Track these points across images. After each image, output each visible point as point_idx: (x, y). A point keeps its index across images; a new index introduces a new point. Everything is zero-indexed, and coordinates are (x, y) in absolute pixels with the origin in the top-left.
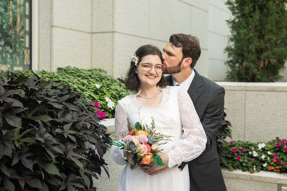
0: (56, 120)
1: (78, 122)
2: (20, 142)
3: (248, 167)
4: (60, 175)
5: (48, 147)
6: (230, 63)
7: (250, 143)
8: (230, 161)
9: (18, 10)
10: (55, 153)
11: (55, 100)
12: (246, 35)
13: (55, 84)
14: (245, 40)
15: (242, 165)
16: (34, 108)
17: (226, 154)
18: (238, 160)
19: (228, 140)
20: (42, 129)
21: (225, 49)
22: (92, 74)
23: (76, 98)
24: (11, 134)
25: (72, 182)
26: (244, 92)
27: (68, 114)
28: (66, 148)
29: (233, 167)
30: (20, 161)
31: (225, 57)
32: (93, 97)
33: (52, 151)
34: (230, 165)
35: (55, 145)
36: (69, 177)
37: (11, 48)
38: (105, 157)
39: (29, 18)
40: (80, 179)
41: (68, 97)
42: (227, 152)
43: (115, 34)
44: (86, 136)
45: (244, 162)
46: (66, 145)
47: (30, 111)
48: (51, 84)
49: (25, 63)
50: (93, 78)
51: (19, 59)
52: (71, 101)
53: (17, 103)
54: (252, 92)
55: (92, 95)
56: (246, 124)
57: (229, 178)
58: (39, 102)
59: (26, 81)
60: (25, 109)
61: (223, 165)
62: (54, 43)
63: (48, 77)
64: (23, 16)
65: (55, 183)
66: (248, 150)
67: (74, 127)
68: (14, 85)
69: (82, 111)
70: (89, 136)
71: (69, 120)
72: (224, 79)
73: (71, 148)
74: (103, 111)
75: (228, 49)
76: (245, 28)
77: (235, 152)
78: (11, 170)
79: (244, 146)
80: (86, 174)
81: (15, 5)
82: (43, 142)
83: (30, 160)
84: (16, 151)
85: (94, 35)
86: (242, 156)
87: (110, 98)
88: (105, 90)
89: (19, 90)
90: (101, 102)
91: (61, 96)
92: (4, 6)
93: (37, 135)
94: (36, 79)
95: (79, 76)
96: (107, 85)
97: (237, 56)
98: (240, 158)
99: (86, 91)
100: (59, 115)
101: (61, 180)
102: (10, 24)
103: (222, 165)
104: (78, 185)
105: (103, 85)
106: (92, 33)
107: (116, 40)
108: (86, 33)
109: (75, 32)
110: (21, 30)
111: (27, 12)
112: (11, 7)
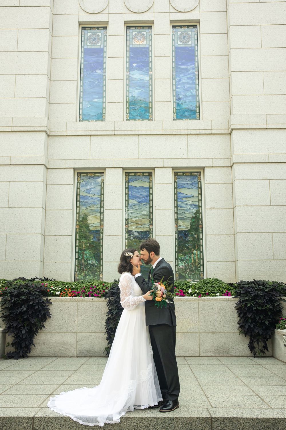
9: (197, 257)
37: (193, 272)
43: (238, 261)
51: (198, 276)
64: (199, 259)
81: (195, 255)
92: (189, 256)
102: (192, 263)
106: (235, 261)
107: (239, 264)
108: (231, 262)
109: (222, 262)
110: (198, 265)
111: (202, 257)
112: (193, 256)
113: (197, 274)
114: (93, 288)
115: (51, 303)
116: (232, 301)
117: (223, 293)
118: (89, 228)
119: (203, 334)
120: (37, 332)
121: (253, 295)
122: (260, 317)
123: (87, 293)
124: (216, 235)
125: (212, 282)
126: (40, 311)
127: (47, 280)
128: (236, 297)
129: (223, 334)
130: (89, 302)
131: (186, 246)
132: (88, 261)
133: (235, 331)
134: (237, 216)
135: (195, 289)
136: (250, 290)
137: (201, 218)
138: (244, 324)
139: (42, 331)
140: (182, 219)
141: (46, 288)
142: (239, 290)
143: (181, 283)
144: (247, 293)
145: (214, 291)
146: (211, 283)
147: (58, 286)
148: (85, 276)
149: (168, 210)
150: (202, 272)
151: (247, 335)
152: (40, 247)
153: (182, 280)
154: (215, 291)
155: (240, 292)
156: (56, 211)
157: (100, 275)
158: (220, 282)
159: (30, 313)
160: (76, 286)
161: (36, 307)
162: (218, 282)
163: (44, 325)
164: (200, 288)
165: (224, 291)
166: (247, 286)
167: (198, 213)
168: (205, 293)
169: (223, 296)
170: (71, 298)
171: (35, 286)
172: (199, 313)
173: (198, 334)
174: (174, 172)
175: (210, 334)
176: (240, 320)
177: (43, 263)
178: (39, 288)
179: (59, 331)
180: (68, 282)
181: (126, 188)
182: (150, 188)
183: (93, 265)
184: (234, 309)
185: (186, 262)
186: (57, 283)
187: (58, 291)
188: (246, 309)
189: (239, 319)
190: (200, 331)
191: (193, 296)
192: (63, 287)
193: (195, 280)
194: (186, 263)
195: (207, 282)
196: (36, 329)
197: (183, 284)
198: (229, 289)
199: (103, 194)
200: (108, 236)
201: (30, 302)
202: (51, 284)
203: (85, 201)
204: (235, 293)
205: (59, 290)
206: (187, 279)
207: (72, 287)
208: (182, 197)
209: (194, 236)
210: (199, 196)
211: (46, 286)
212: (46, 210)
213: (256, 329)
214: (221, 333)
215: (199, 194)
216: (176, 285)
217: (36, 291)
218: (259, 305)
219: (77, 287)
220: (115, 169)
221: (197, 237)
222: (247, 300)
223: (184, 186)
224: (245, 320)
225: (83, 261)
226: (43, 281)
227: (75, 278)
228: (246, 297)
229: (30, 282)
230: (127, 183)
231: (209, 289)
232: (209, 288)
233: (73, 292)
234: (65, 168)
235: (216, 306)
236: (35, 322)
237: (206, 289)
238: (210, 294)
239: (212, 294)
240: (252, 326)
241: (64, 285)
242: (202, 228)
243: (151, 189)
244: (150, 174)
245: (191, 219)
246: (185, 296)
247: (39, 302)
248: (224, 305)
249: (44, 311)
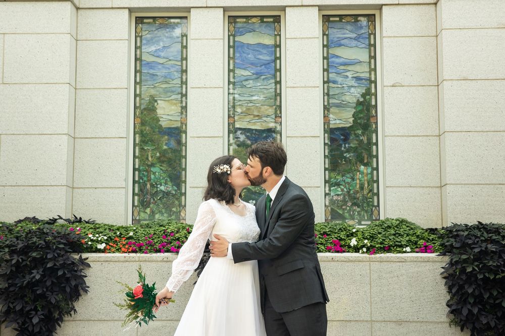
9: (365, 178)
37: (358, 207)
39: (377, 182)
43: (447, 186)
49: (374, 218)
51: (368, 215)
62: (387, 200)
64: (371, 181)
81: (362, 175)
92: (350, 177)
102: (357, 189)
106: (441, 187)
107: (448, 191)
108: (432, 187)
109: (415, 188)
110: (369, 193)
111: (375, 179)
112: (358, 177)
113: (366, 211)
114: (169, 236)
115: (89, 266)
116: (436, 261)
117: (417, 247)
118: (160, 123)
119: (378, 325)
120: (62, 321)
121: (477, 250)
122: (491, 294)
123: (157, 246)
124: (403, 136)
125: (396, 226)
126: (68, 280)
127: (80, 221)
128: (444, 254)
129: (419, 324)
130: (161, 263)
131: (345, 158)
132: (159, 186)
133: (442, 320)
134: (445, 100)
135: (363, 238)
136: (470, 242)
137: (373, 103)
138: (459, 307)
139: (71, 319)
140: (338, 106)
141: (78, 237)
142: (448, 241)
143: (335, 227)
144: (464, 247)
145: (400, 242)
146: (394, 228)
147: (101, 232)
148: (153, 213)
149: (310, 88)
150: (376, 207)
151: (465, 328)
152: (66, 160)
153: (338, 222)
154: (403, 243)
155: (451, 245)
156: (95, 90)
157: (180, 212)
158: (411, 227)
159: (49, 283)
160: (137, 232)
161: (60, 273)
162: (407, 227)
163: (74, 307)
164: (372, 238)
165: (419, 243)
166: (466, 233)
167: (369, 95)
168: (382, 246)
169: (417, 252)
170: (126, 255)
171: (57, 233)
172: (370, 284)
173: (369, 326)
174: (323, 16)
175: (393, 325)
176: (452, 298)
177: (71, 190)
178: (65, 236)
179: (103, 317)
180: (120, 225)
181: (229, 47)
182: (278, 46)
183: (167, 194)
184: (439, 277)
185: (345, 187)
186: (99, 228)
187: (101, 242)
188: (464, 277)
189: (449, 298)
190: (374, 319)
191: (359, 252)
192: (111, 234)
193: (363, 223)
194: (345, 189)
195: (386, 226)
196: (59, 314)
197: (340, 229)
198: (429, 239)
199: (186, 59)
200: (196, 138)
201: (48, 263)
202: (88, 230)
203: (151, 71)
204: (440, 247)
205: (103, 240)
206: (347, 221)
207: (128, 234)
208: (337, 64)
209: (361, 138)
210: (370, 62)
211: (79, 233)
212: (76, 89)
213: (483, 317)
214: (414, 324)
215: (370, 57)
216: (327, 231)
217: (60, 243)
218: (490, 270)
219: (137, 234)
220: (208, 9)
221: (366, 141)
222: (465, 261)
223: (343, 42)
224: (461, 298)
225: (148, 186)
226: (73, 223)
227: (134, 218)
228: (464, 254)
229: (47, 226)
230: (231, 38)
231: (390, 240)
232: (390, 237)
233: (130, 244)
234: (112, 8)
235: (404, 272)
236: (57, 302)
237: (384, 238)
238: (392, 248)
239: (397, 248)
240: (475, 311)
241: (113, 230)
242: (376, 123)
243: (278, 49)
244: (277, 19)
245: (354, 105)
246: (344, 252)
247: (64, 263)
248: (420, 269)
249: (75, 280)
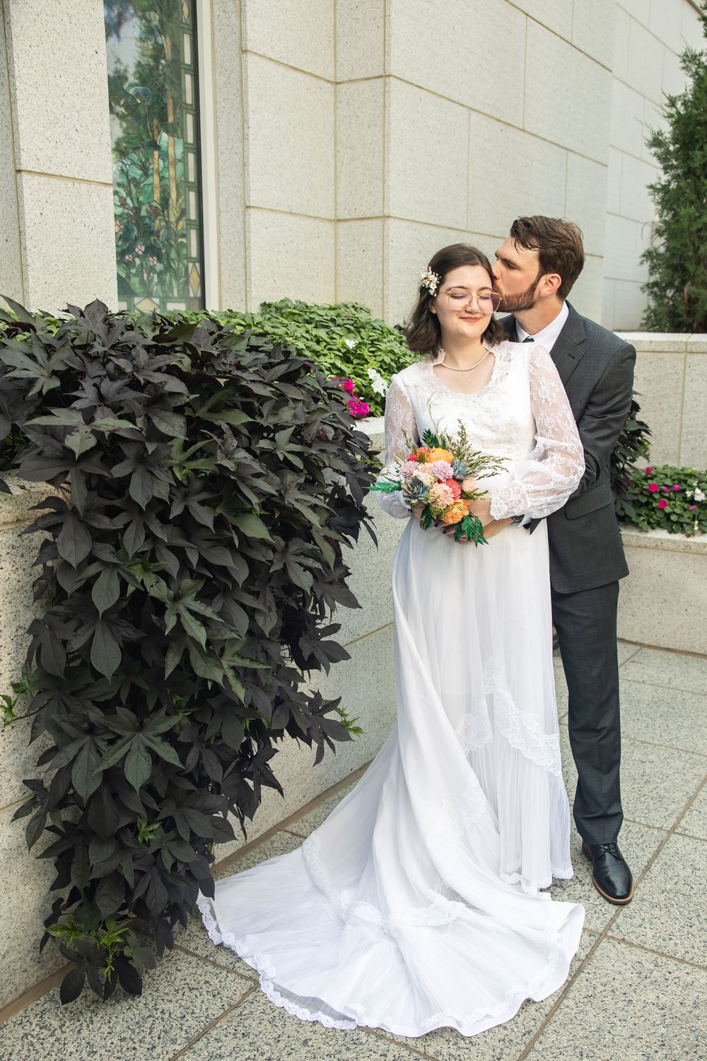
0: (259, 420)
1: (307, 425)
2: (185, 468)
3: (681, 525)
4: (270, 539)
5: (243, 480)
6: (652, 288)
7: (689, 471)
8: (644, 511)
9: (172, 172)
10: (260, 493)
11: (256, 378)
12: (693, 219)
13: (255, 341)
14: (691, 233)
15: (668, 519)
16: (212, 394)
17: (635, 495)
18: (662, 509)
19: (641, 464)
20: (230, 441)
21: (644, 256)
22: (338, 315)
23: (303, 372)
24: (165, 452)
25: (297, 555)
26: (682, 356)
27: (286, 408)
28: (282, 483)
29: (649, 523)
30: (186, 508)
31: (643, 274)
32: (340, 369)
33: (253, 489)
34: (642, 518)
35: (258, 475)
36: (290, 543)
37: (160, 260)
38: (366, 501)
39: (196, 189)
40: (313, 549)
41: (282, 369)
42: (637, 491)
43: (390, 221)
44: (323, 457)
45: (674, 513)
46: (282, 477)
47: (202, 400)
48: (246, 341)
49: (192, 295)
50: (339, 325)
51: (178, 285)
52: (290, 378)
53: (175, 385)
54: (700, 357)
55: (339, 363)
56: (684, 430)
57: (640, 547)
58: (222, 381)
59: (192, 334)
60: (192, 397)
61: (626, 519)
62: (252, 245)
63: (240, 325)
64: (183, 185)
65: (261, 556)
66: (684, 486)
67: (297, 436)
68: (167, 345)
69: (316, 400)
70: (331, 457)
71: (287, 422)
72: (637, 326)
73: (292, 482)
74: (363, 401)
75: (649, 255)
76: (692, 203)
77: (656, 492)
78: (170, 527)
79: (675, 477)
80: (326, 538)
81: (164, 161)
82: (232, 470)
83: (206, 507)
84: (177, 487)
85: (340, 224)
86: (669, 499)
87: (378, 371)
88: (366, 353)
89: (178, 354)
90: (358, 381)
91: (269, 366)
92: (140, 163)
93: (219, 453)
94: (214, 329)
95: (308, 322)
96: (372, 341)
97: (670, 271)
98: (665, 504)
99: (325, 355)
100: (265, 410)
101: (274, 551)
102: (155, 204)
103: (624, 520)
104: (310, 562)
105: (361, 341)
106: (337, 221)
107: (391, 235)
110: (180, 219)
111: (193, 177)
131: (127, 96)
150: (195, 261)
185: (130, 193)
194: (129, 201)
206: (136, 300)
221: (169, 54)
